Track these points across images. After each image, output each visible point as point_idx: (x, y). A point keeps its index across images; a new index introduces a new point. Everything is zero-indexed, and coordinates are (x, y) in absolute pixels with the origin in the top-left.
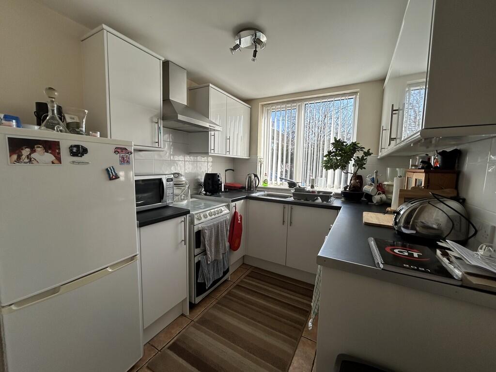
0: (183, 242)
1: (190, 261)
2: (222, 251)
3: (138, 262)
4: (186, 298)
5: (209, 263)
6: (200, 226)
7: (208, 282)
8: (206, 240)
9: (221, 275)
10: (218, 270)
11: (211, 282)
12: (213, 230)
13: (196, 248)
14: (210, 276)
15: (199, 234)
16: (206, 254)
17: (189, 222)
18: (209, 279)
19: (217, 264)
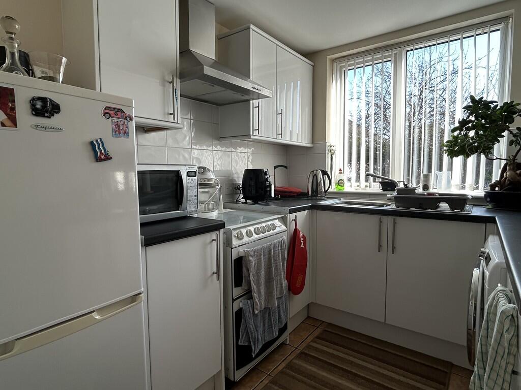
0: (215, 275)
1: (225, 307)
2: (276, 294)
3: (143, 305)
4: (221, 371)
5: (256, 312)
6: (241, 249)
7: (255, 345)
8: (251, 274)
9: (276, 333)
10: (270, 326)
11: (260, 347)
12: (262, 256)
13: (235, 287)
14: (259, 335)
15: (239, 263)
16: (251, 297)
17: (224, 243)
18: (256, 340)
19: (269, 315)
